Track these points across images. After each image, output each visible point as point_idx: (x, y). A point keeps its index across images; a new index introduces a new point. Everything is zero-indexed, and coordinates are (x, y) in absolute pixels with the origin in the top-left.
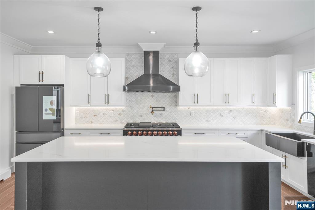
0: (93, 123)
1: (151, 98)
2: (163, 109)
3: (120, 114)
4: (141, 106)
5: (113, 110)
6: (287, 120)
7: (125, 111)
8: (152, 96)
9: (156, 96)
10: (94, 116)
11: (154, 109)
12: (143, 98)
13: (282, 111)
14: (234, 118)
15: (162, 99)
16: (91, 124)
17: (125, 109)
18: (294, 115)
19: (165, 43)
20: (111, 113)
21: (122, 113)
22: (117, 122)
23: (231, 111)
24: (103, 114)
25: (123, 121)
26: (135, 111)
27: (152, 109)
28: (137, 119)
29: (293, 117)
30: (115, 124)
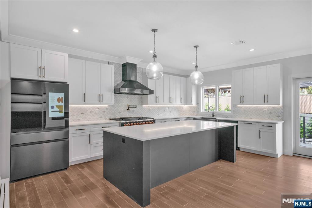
0: (80, 120)
1: (126, 98)
2: (135, 107)
3: (104, 112)
4: (120, 105)
5: (98, 108)
6: (194, 112)
7: (108, 109)
8: (128, 97)
9: (130, 97)
10: (82, 114)
11: (130, 107)
12: (121, 98)
13: (194, 107)
14: (170, 112)
15: (134, 100)
16: (79, 121)
17: (108, 108)
18: (198, 109)
19: (142, 60)
20: (97, 110)
21: (106, 110)
22: (102, 118)
23: (169, 108)
24: (90, 112)
25: (107, 117)
26: (116, 109)
27: (128, 107)
28: (117, 115)
29: (198, 110)
30: (100, 120)
